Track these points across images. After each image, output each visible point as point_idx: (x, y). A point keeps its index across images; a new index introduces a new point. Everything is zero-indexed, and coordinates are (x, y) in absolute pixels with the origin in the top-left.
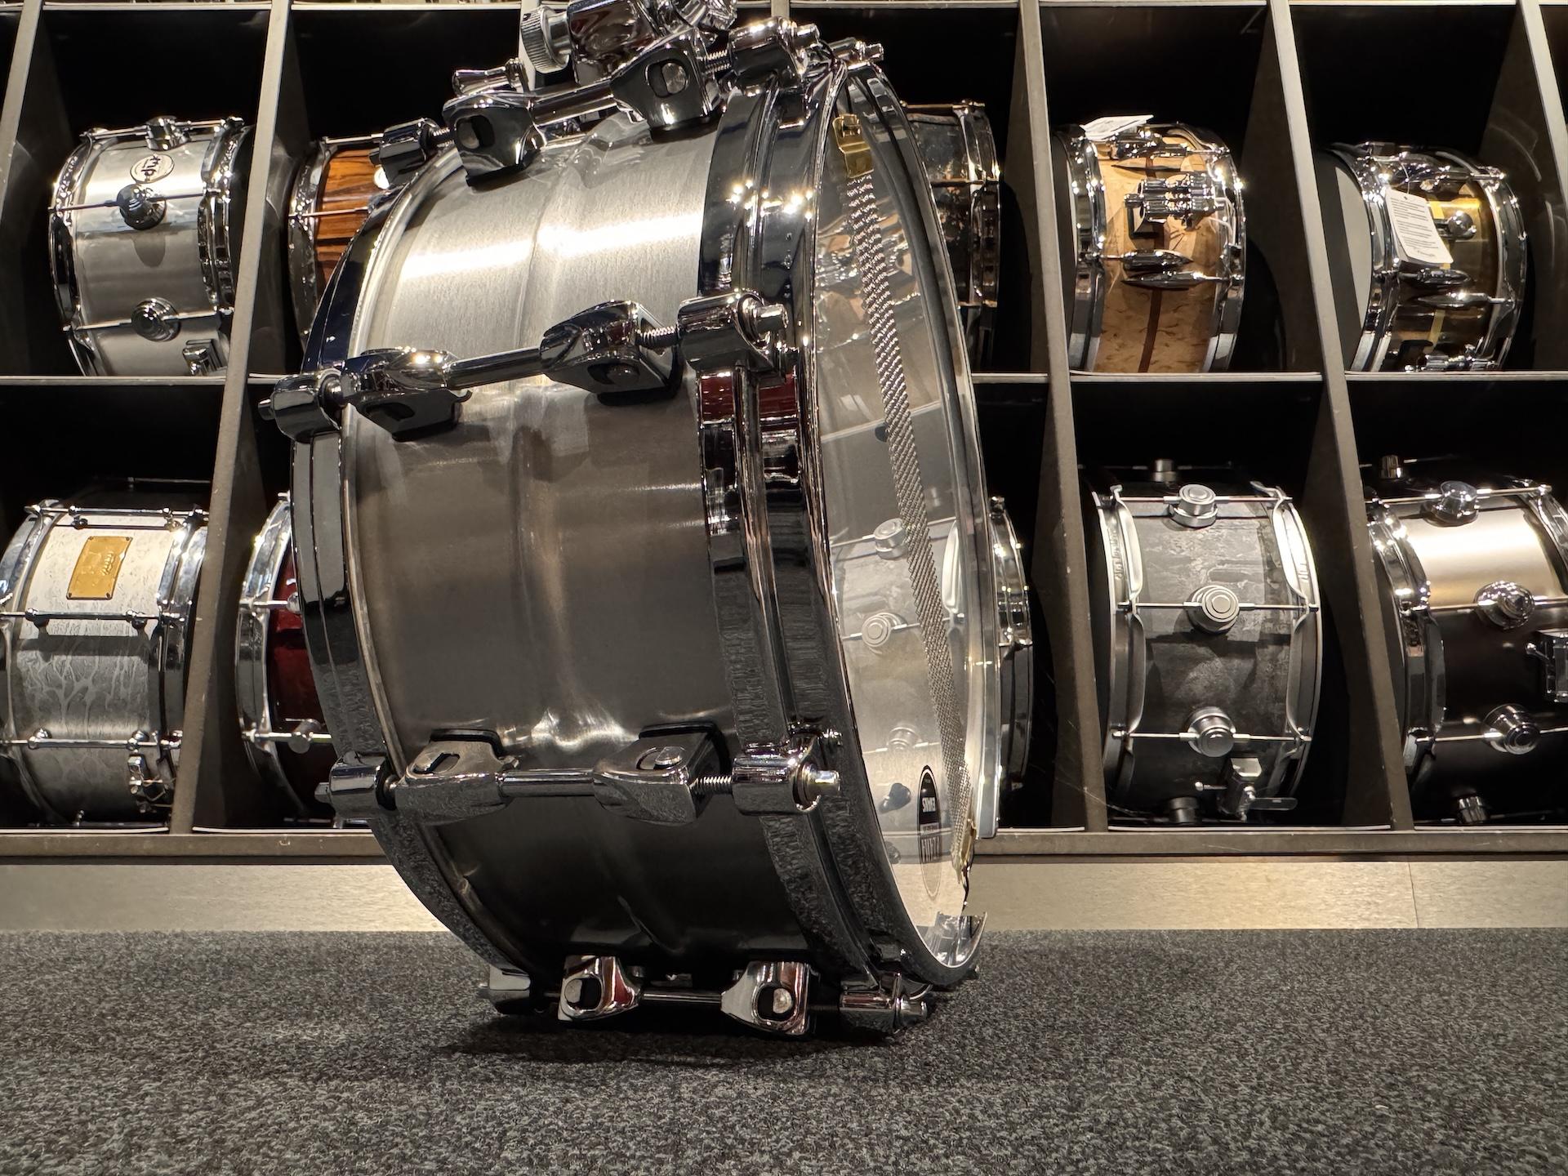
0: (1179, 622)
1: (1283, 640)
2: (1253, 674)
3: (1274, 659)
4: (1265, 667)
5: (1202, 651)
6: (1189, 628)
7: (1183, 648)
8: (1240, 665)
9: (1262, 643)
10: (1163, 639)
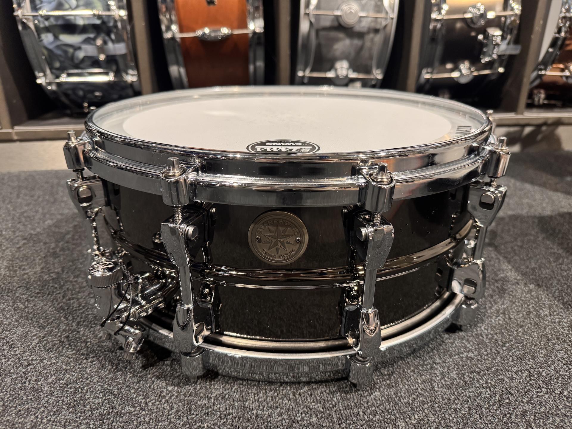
0: (333, 21)
1: (376, 31)
2: (361, 48)
3: (372, 40)
4: (368, 44)
5: (341, 35)
6: (336, 24)
7: (333, 34)
8: (357, 42)
9: (368, 32)
10: (325, 29)
